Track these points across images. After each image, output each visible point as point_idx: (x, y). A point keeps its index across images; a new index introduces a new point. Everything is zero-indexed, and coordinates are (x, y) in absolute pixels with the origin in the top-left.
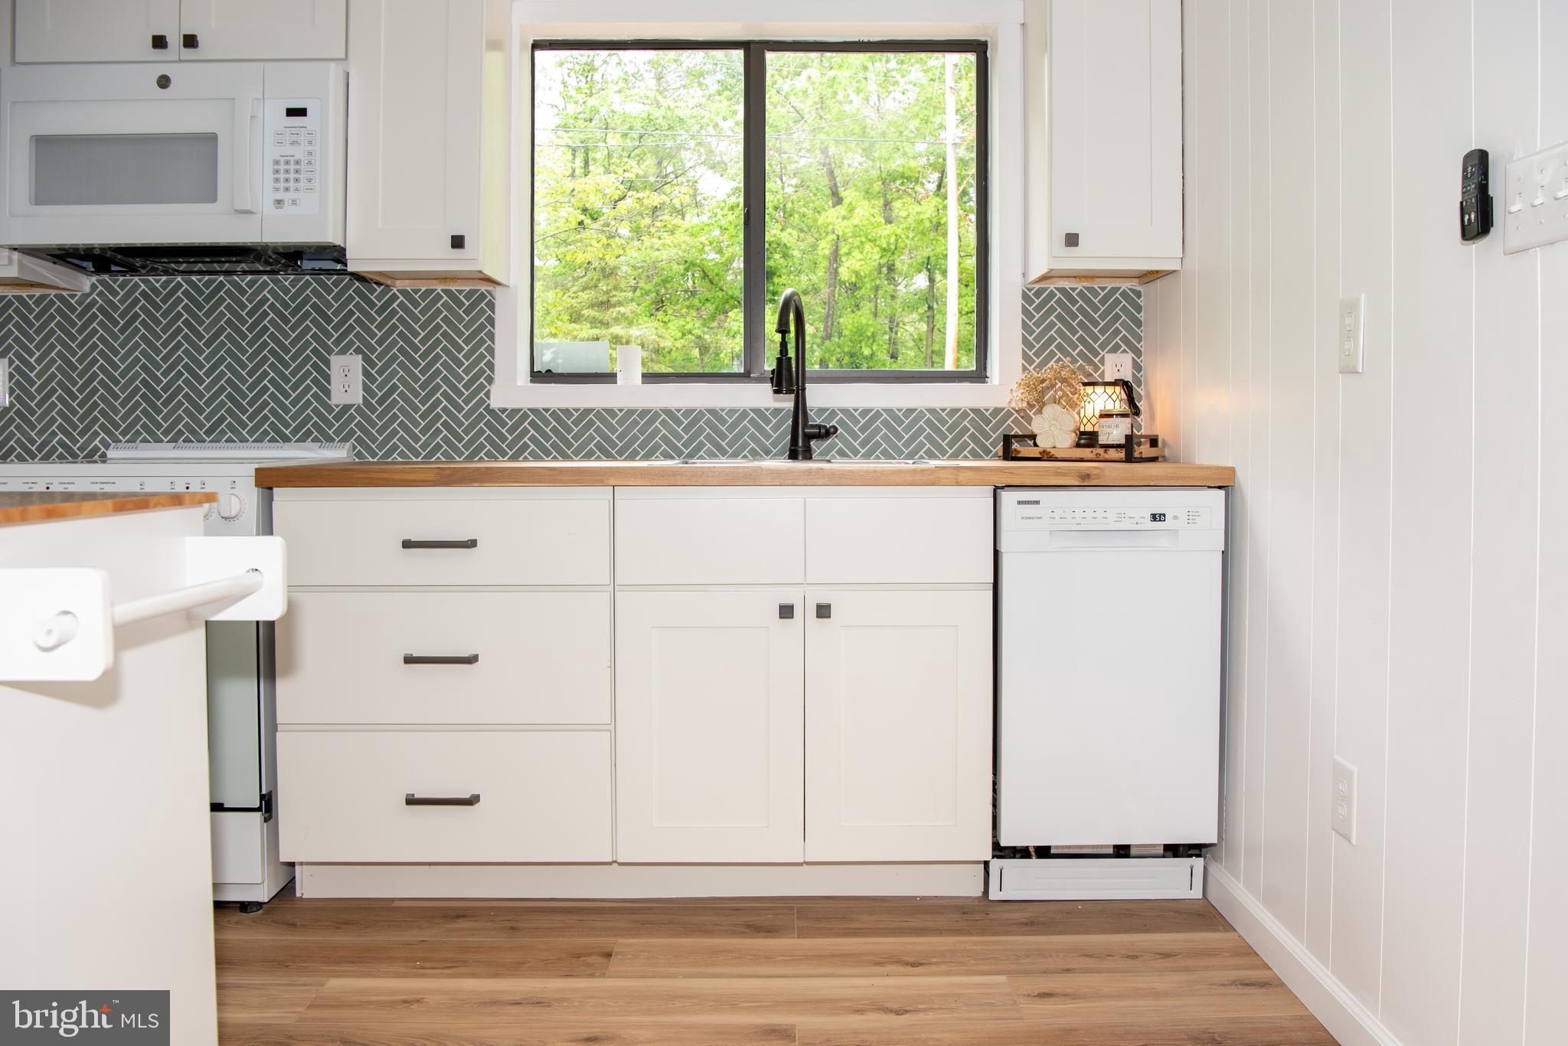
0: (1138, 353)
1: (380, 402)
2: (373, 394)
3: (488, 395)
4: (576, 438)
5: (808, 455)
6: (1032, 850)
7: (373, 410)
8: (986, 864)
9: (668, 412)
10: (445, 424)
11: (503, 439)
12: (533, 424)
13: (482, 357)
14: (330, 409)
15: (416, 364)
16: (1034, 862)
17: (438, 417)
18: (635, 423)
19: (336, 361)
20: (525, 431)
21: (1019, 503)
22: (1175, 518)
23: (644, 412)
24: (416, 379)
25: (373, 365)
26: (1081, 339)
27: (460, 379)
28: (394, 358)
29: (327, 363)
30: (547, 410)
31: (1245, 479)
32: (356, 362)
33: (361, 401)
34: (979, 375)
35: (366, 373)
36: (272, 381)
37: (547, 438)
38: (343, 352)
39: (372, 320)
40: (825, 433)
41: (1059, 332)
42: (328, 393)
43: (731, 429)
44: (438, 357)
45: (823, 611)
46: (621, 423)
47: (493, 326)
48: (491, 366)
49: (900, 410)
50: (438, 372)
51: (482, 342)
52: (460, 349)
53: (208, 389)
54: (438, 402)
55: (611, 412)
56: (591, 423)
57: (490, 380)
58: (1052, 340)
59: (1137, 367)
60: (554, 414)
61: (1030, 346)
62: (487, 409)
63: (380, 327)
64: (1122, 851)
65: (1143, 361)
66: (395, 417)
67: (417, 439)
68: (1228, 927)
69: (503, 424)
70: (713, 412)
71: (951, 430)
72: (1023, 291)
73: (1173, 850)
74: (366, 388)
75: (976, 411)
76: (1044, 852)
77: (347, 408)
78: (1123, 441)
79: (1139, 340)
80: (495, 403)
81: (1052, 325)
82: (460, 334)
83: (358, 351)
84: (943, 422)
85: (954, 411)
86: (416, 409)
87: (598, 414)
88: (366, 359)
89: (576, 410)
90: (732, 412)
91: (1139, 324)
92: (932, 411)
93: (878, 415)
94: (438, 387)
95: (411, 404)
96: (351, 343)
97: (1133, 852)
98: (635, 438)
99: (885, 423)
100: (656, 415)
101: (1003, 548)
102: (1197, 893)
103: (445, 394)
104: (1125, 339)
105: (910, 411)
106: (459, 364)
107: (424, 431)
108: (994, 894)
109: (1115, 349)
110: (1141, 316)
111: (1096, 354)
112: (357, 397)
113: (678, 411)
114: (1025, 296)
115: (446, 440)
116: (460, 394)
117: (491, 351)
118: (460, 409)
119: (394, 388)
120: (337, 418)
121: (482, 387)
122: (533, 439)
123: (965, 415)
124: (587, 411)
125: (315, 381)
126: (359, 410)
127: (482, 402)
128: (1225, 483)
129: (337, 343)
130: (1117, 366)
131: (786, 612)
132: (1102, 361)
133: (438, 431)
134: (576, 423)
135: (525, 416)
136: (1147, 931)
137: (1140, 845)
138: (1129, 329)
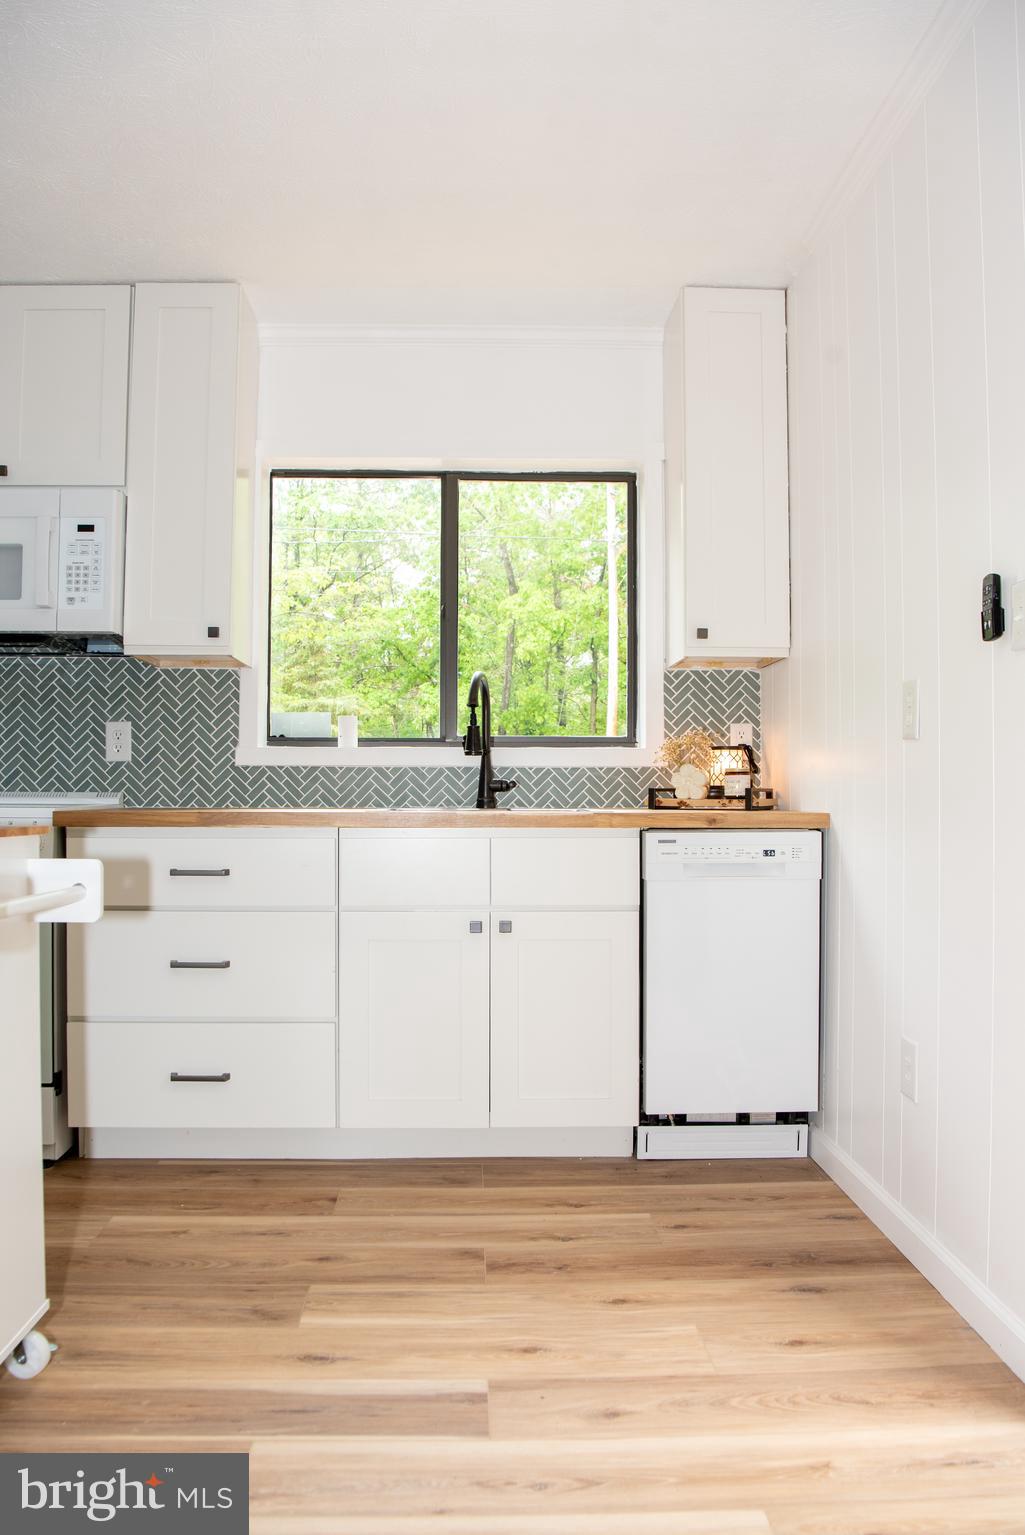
0: (757, 723)
1: (146, 760)
2: (139, 753)
3: (233, 754)
4: (305, 790)
5: (492, 804)
6: (671, 1118)
7: (140, 766)
8: (635, 1129)
9: (379, 770)
10: (199, 778)
11: (245, 790)
12: (270, 779)
13: (229, 724)
14: (105, 765)
15: (175, 730)
16: (673, 1128)
17: (193, 772)
18: (352, 778)
19: (111, 727)
20: (264, 785)
21: (660, 842)
22: (783, 853)
23: (360, 770)
24: (175, 742)
25: (140, 729)
26: (712, 712)
27: (210, 742)
28: (158, 724)
29: (103, 728)
30: (281, 768)
31: (837, 823)
32: (126, 727)
33: (130, 759)
34: (630, 741)
35: (134, 736)
36: (57, 742)
37: (281, 790)
38: (116, 719)
39: (140, 693)
40: (506, 787)
41: (694, 706)
42: (103, 753)
43: (430, 783)
44: (193, 724)
45: (506, 927)
46: (341, 778)
47: (238, 699)
48: (236, 731)
49: (566, 769)
50: (193, 736)
51: (229, 712)
52: (211, 718)
54: (193, 761)
55: (333, 769)
56: (316, 778)
57: (235, 743)
58: (688, 712)
59: (757, 735)
60: (287, 771)
61: (671, 717)
62: (233, 766)
63: (146, 699)
64: (743, 1119)
65: (761, 729)
66: (158, 772)
67: (175, 790)
68: (827, 1178)
69: (246, 778)
70: (415, 769)
71: (607, 784)
72: (665, 674)
73: (783, 1118)
74: (134, 749)
75: (627, 770)
76: (681, 1120)
77: (118, 764)
78: (743, 794)
79: (758, 713)
80: (239, 761)
81: (688, 701)
82: (211, 705)
83: (128, 718)
84: (601, 778)
85: (609, 770)
86: (175, 766)
87: (323, 771)
88: (135, 725)
89: (305, 768)
90: (431, 770)
91: (757, 699)
92: (592, 770)
93: (548, 772)
94: (193, 748)
95: (171, 762)
96: (123, 712)
97: (752, 1120)
98: (352, 791)
99: (555, 779)
100: (370, 772)
101: (647, 877)
102: (803, 1153)
103: (198, 754)
104: (746, 712)
105: (574, 769)
106: (210, 730)
107: (181, 784)
108: (641, 1155)
109: (739, 720)
110: (760, 694)
111: (724, 724)
112: (126, 756)
113: (388, 769)
114: (666, 678)
115: (199, 791)
116: (210, 754)
117: (236, 719)
118: (210, 766)
119: (157, 749)
120: (111, 772)
121: (228, 748)
122: (269, 791)
123: (619, 772)
124: (314, 769)
125: (93, 743)
126: (128, 766)
127: (228, 759)
128: (821, 826)
129: (111, 711)
130: (740, 733)
131: (476, 927)
132: (728, 729)
133: (192, 784)
134: (305, 778)
135: (263, 772)
136: (763, 1181)
137: (757, 1115)
138: (750, 704)
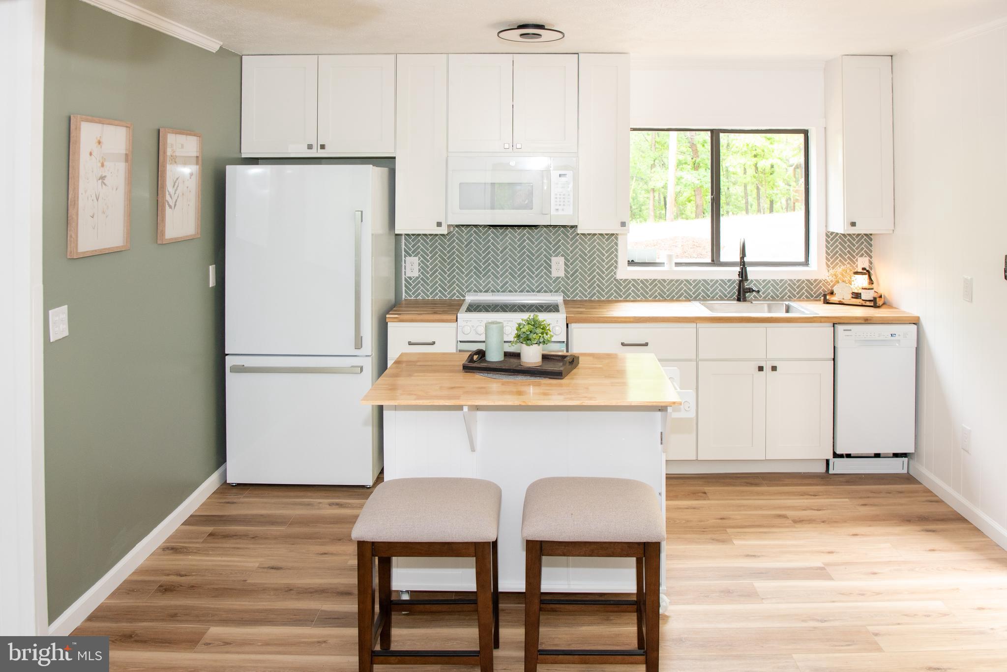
0: (871, 257)
1: (572, 276)
2: (568, 273)
3: (615, 273)
4: (650, 290)
5: (745, 300)
6: (844, 455)
7: (569, 279)
8: (828, 461)
9: (687, 281)
10: (598, 285)
11: (621, 291)
12: (633, 285)
13: (613, 258)
14: (551, 278)
15: (586, 261)
16: (845, 459)
17: (595, 282)
18: (674, 285)
19: (554, 259)
20: (630, 288)
21: (844, 330)
22: (899, 335)
23: (677, 281)
24: (586, 267)
25: (568, 261)
26: (849, 252)
27: (604, 267)
28: (577, 259)
29: (550, 260)
30: (639, 280)
31: (924, 322)
32: (561, 260)
33: (563, 275)
34: (806, 263)
35: (566, 264)
36: (528, 267)
37: (639, 291)
38: (556, 256)
39: (568, 243)
40: (751, 290)
41: (840, 249)
42: (550, 272)
43: (711, 287)
44: (595, 258)
45: (774, 368)
46: (668, 284)
47: (617, 246)
48: (616, 262)
49: (778, 280)
50: (595, 264)
51: (613, 252)
52: (604, 255)
53: (501, 270)
54: (595, 276)
55: (664, 281)
56: (656, 285)
57: (616, 267)
58: (837, 252)
59: (871, 263)
60: (642, 281)
61: (828, 254)
62: (615, 279)
63: (571, 246)
64: (877, 456)
65: (873, 260)
66: (577, 282)
67: (586, 291)
68: (920, 483)
69: (621, 285)
70: (704, 280)
71: (798, 287)
72: (826, 233)
73: (896, 455)
74: (566, 270)
75: (808, 280)
76: (849, 456)
77: (558, 278)
78: (872, 299)
79: (871, 252)
80: (618, 277)
81: (837, 246)
82: (604, 249)
83: (562, 255)
84: (795, 284)
85: (799, 281)
86: (586, 279)
87: (659, 281)
88: (566, 259)
89: (650, 280)
90: (712, 281)
91: (871, 245)
92: (791, 280)
93: (769, 282)
94: (595, 270)
95: (584, 277)
96: (560, 252)
97: (881, 456)
98: (674, 291)
99: (772, 285)
100: (682, 282)
101: (838, 346)
102: (905, 471)
103: (598, 273)
104: (866, 252)
105: (782, 280)
106: (604, 261)
107: (589, 288)
108: (831, 471)
109: (862, 256)
110: (872, 243)
111: (854, 257)
112: (562, 274)
113: (691, 280)
114: (827, 235)
115: (598, 291)
116: (603, 273)
117: (616, 256)
118: (603, 279)
119: (577, 270)
120: (554, 282)
121: (613, 270)
122: (633, 291)
123: (803, 282)
124: (655, 280)
125: (545, 268)
126: (563, 279)
127: (612, 276)
128: (916, 322)
129: (554, 252)
130: (862, 263)
131: (761, 369)
132: (857, 260)
133: (595, 288)
134: (650, 285)
135: (630, 282)
136: (891, 484)
137: (884, 454)
138: (867, 248)
